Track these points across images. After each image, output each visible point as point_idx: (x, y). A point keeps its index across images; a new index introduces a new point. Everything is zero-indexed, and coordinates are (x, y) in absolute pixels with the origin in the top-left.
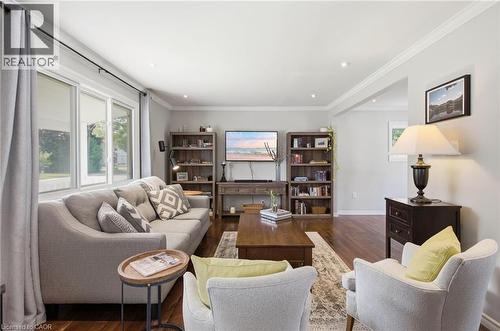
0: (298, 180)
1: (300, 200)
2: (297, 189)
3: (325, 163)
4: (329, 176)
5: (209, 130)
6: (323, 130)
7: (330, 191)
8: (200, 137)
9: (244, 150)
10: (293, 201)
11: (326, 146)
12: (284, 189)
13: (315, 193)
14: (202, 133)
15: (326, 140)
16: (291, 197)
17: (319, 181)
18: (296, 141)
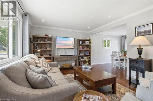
0: (81, 54)
1: (82, 61)
2: (81, 58)
3: (89, 49)
4: (90, 53)
5: (50, 36)
6: (88, 39)
7: (90, 58)
8: (45, 38)
9: (63, 44)
10: (80, 61)
11: (89, 44)
12: (78, 58)
13: (86, 58)
14: (46, 37)
15: (89, 42)
16: (79, 60)
17: (87, 55)
18: (81, 42)
